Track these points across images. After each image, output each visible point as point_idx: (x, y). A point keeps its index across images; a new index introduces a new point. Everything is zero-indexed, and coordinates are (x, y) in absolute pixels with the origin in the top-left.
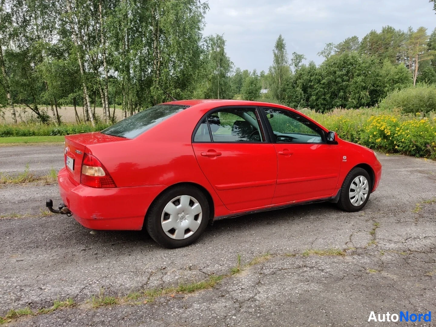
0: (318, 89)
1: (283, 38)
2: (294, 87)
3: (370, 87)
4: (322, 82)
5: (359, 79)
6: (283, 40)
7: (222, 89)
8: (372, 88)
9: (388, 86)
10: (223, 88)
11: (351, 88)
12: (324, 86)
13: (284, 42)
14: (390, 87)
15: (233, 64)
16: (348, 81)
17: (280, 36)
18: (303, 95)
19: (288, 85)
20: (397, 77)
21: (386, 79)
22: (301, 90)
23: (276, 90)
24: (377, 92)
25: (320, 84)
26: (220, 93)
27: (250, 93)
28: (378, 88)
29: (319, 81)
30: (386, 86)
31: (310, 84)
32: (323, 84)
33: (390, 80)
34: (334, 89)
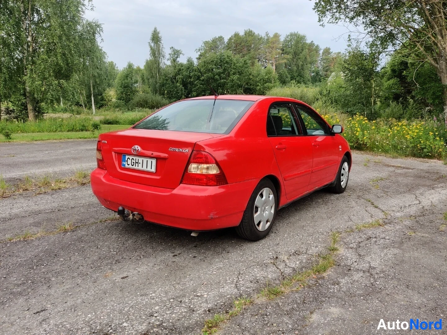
0: (197, 85)
1: (158, 31)
2: (173, 82)
3: (245, 85)
4: (201, 79)
5: (235, 77)
6: (159, 33)
7: (96, 82)
8: (246, 86)
9: (260, 85)
10: (97, 80)
11: (228, 85)
12: (203, 83)
13: (160, 35)
14: (262, 86)
15: (106, 54)
16: (225, 79)
17: (155, 29)
18: (183, 90)
19: (167, 80)
20: (267, 77)
21: (257, 79)
22: (181, 86)
23: (155, 85)
24: (250, 90)
25: (200, 80)
26: (94, 86)
27: (125, 87)
28: (252, 87)
29: (199, 78)
30: (258, 85)
31: (190, 80)
32: (203, 80)
33: (261, 80)
34: (213, 86)
